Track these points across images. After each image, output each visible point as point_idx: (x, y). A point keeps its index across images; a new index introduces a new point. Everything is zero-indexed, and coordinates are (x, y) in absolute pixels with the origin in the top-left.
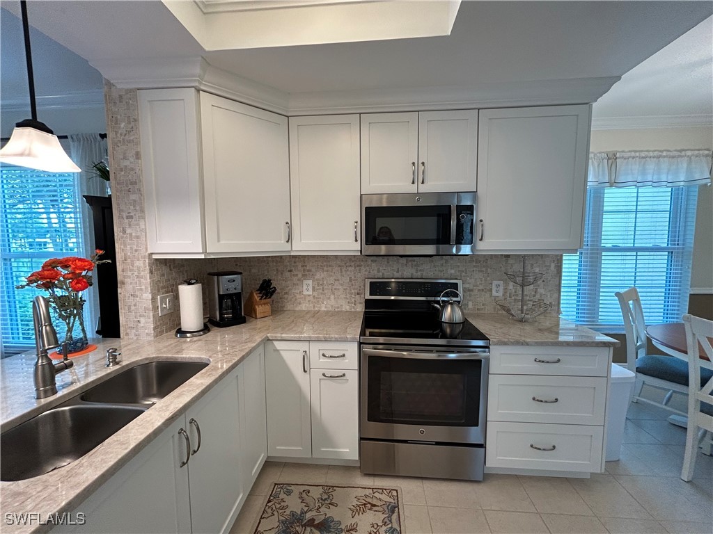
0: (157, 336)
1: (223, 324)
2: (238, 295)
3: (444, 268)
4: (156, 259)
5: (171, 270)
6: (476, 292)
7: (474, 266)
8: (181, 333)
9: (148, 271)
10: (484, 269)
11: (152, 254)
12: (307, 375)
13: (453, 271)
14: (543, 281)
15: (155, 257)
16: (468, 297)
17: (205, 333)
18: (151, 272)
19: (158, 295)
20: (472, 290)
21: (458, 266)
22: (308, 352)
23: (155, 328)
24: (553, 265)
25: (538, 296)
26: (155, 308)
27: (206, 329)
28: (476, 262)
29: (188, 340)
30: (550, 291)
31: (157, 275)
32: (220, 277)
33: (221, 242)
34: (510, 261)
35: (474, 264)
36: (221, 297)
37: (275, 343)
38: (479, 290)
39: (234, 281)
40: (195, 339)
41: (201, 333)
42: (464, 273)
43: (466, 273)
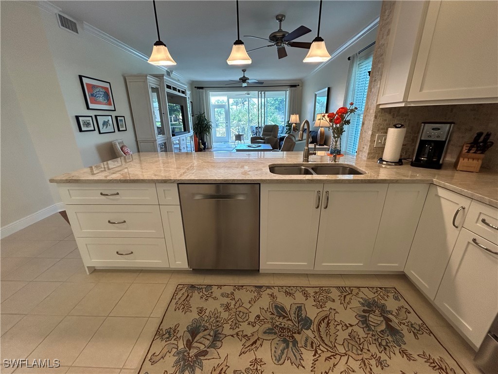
0: (369, 159)
1: (417, 164)
4: (382, 109)
5: (393, 118)
8: (381, 160)
9: (374, 116)
11: (380, 105)
12: (456, 231)
15: (381, 107)
17: (395, 165)
18: (376, 117)
19: (377, 133)
22: (466, 210)
23: (369, 154)
26: (372, 141)
29: (384, 166)
31: (380, 119)
32: (426, 125)
33: (424, 91)
36: (423, 143)
37: (439, 189)
39: (439, 129)
40: (388, 167)
41: (393, 164)
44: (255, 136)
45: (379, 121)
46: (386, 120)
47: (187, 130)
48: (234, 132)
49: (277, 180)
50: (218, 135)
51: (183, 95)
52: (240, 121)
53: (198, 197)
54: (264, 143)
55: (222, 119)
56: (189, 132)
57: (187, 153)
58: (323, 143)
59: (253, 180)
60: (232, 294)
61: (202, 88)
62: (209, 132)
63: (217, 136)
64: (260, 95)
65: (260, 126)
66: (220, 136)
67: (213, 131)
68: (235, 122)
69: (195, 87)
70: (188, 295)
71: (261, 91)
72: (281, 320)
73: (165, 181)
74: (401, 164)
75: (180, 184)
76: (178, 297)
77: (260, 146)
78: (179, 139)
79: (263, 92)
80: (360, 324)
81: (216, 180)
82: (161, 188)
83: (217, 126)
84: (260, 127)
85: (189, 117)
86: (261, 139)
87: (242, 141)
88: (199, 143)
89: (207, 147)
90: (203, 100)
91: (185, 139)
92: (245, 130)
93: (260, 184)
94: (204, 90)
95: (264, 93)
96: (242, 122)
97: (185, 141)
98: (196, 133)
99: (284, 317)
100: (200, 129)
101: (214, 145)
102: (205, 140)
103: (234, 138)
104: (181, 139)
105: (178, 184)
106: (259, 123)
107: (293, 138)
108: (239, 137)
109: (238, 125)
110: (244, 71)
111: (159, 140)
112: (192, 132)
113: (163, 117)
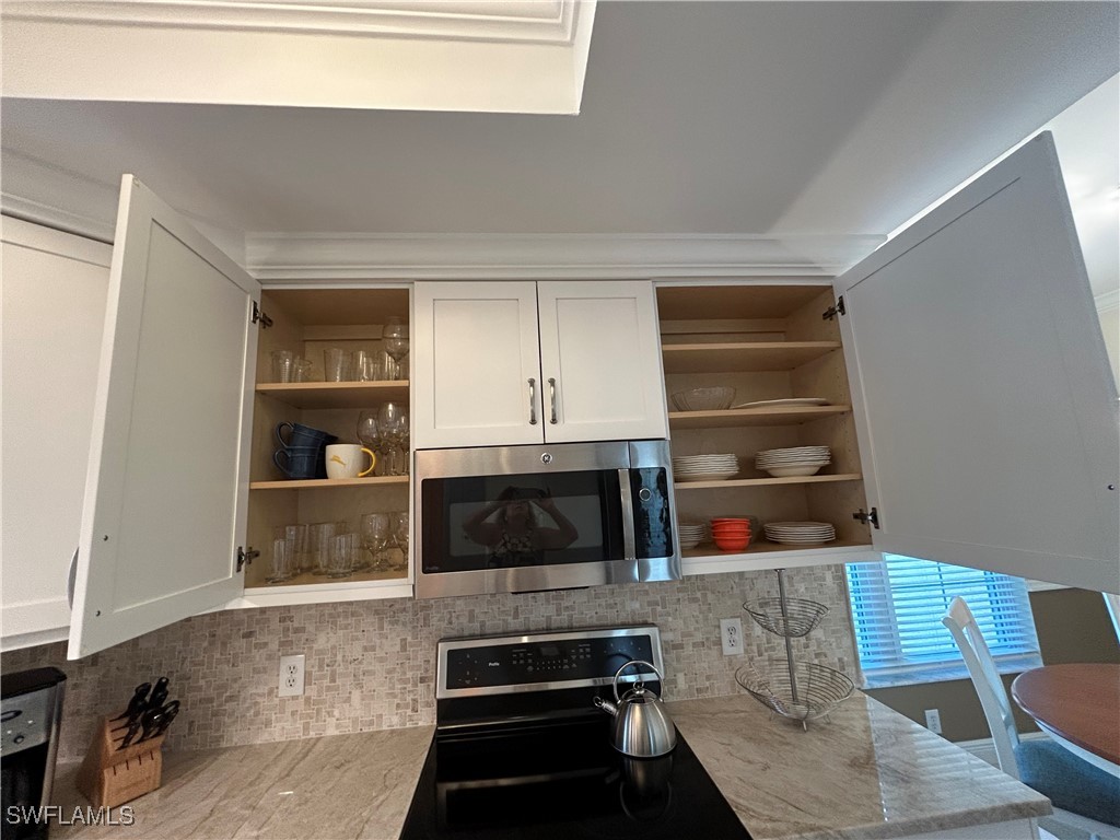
3: (618, 600)
6: (689, 650)
10: (699, 595)
13: (636, 605)
20: (680, 646)
30: (833, 632)
38: (695, 645)
39: (18, 713)
42: (659, 608)
43: (664, 607)
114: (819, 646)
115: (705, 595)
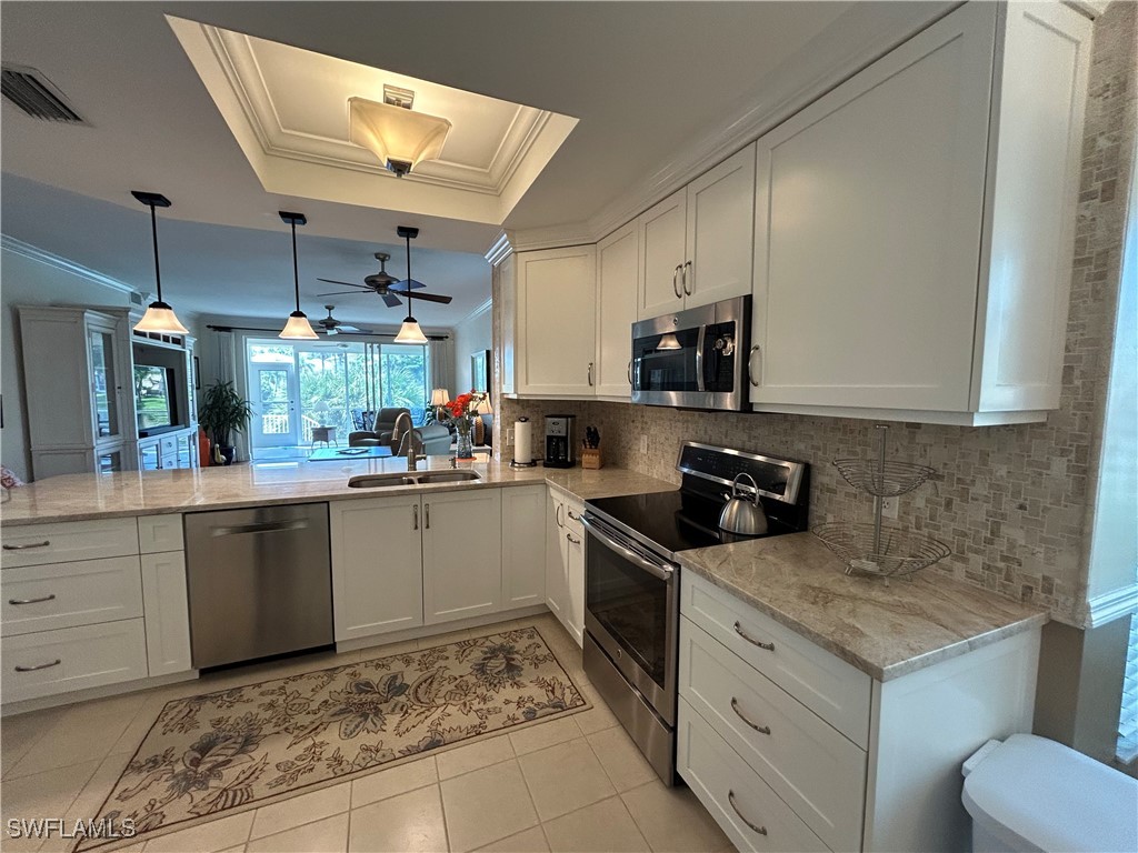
2: (564, 439)
6: (840, 497)
7: (841, 441)
8: (514, 462)
10: (858, 449)
13: (802, 446)
14: (1022, 507)
16: (827, 505)
18: (502, 408)
19: (507, 428)
20: (834, 492)
21: (812, 437)
22: (563, 506)
23: (502, 455)
24: (1059, 467)
25: (1001, 546)
26: (503, 438)
27: (532, 464)
28: (845, 433)
29: (517, 468)
30: (1043, 540)
31: (508, 411)
34: (921, 438)
35: (840, 435)
36: (549, 439)
37: (550, 488)
38: (847, 494)
39: (559, 424)
40: (521, 469)
41: (526, 466)
42: (820, 453)
43: (825, 453)
44: (362, 430)
45: (507, 413)
46: (515, 412)
47: (180, 421)
48: (311, 421)
49: (354, 495)
50: (268, 429)
51: (177, 347)
52: (328, 396)
53: (219, 532)
54: (379, 444)
55: (280, 393)
56: (187, 426)
57: (177, 472)
58: (482, 442)
59: (318, 497)
60: (283, 688)
61: (228, 329)
62: (242, 424)
63: (265, 432)
64: (369, 350)
65: (372, 410)
66: (274, 431)
67: (253, 422)
68: (315, 398)
69: (209, 327)
70: (191, 710)
71: (372, 343)
72: (362, 696)
73: (159, 512)
74: (536, 465)
75: (187, 513)
76: (167, 719)
77: (366, 451)
78: (157, 442)
79: (375, 346)
80: (475, 672)
81: (255, 502)
82: (147, 525)
83: (267, 407)
84: (372, 413)
85: (190, 389)
86: (373, 436)
87: (332, 442)
88: (213, 450)
89: (234, 459)
90: (229, 356)
91: (174, 444)
92: (341, 416)
93: (328, 502)
94: (233, 335)
95: (379, 347)
96: (335, 400)
97: (174, 447)
98: (204, 428)
99: (367, 692)
100: (219, 419)
101: (255, 453)
102: (231, 443)
103: (311, 434)
104: (163, 442)
105: (184, 514)
106: (368, 404)
107: (418, 436)
108: (322, 434)
109: (321, 408)
110: (330, 308)
111: (103, 447)
112: (194, 426)
113: (118, 396)
114: (1009, 550)
115: (864, 452)
